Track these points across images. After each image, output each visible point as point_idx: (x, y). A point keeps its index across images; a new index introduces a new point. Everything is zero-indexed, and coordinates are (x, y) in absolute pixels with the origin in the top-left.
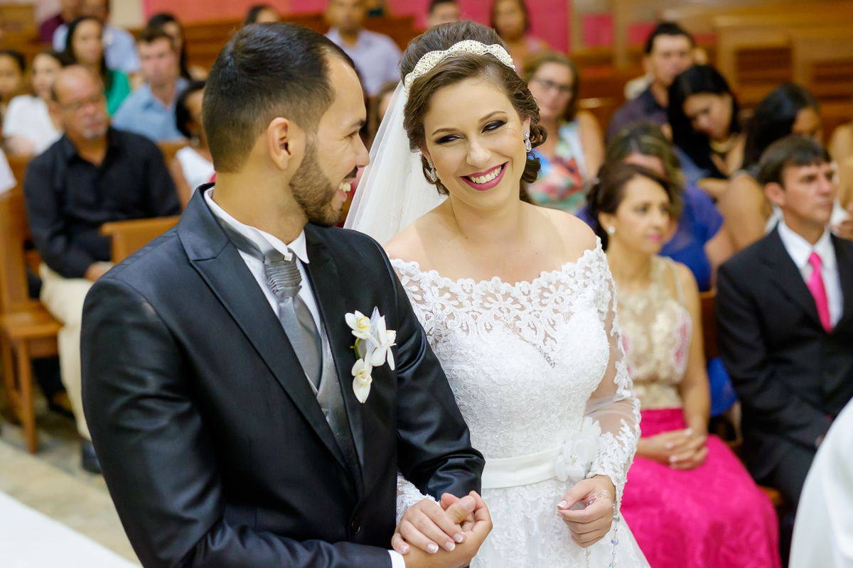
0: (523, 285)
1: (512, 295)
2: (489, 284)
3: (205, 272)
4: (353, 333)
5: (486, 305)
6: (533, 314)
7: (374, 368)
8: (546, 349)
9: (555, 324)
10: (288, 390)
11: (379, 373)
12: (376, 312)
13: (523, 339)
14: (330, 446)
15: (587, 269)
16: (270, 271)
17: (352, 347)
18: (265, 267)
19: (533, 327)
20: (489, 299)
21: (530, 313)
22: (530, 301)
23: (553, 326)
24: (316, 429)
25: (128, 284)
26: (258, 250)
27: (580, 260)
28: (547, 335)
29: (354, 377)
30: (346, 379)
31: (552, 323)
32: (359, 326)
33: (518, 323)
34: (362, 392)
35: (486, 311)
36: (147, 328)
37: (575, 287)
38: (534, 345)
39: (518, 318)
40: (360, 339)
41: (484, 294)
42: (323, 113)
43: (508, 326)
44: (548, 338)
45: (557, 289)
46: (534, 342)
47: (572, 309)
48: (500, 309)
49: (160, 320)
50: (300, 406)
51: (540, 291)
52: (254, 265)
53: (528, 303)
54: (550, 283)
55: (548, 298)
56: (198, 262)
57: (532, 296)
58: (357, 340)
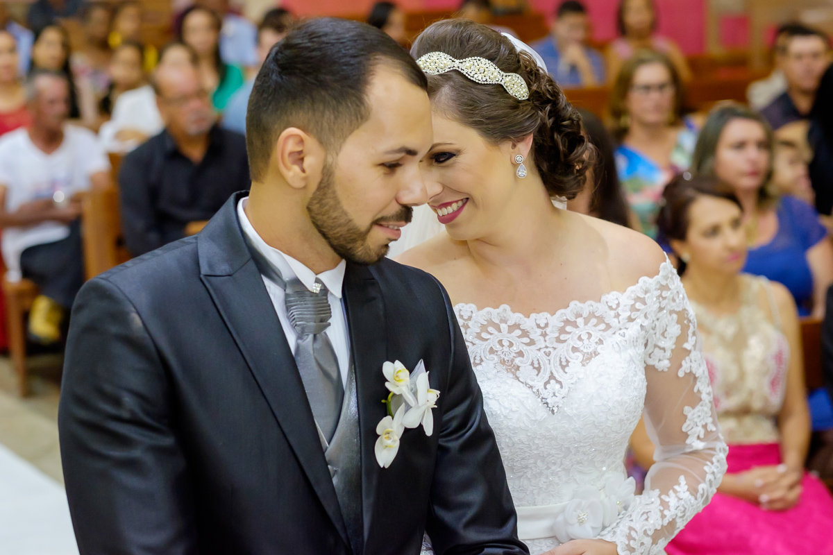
0: (542, 318)
1: (522, 327)
2: (494, 312)
3: (215, 290)
4: (387, 385)
5: (484, 335)
6: (542, 351)
7: (407, 431)
8: (545, 393)
9: (567, 365)
10: (291, 439)
11: (412, 437)
12: (421, 365)
13: (517, 378)
14: (330, 511)
15: (638, 299)
16: (290, 302)
17: (383, 401)
18: (287, 296)
19: (536, 366)
20: (491, 329)
21: (539, 350)
22: (544, 335)
23: (563, 367)
24: (316, 489)
25: (120, 289)
26: (279, 276)
27: (630, 289)
28: (552, 377)
29: (378, 436)
30: (369, 437)
31: (564, 363)
32: (396, 377)
33: (517, 361)
34: (386, 454)
35: (482, 342)
36: (131, 342)
37: (614, 322)
38: (531, 387)
39: (521, 354)
40: (394, 395)
41: (485, 323)
42: (351, 132)
43: (503, 362)
44: (552, 381)
45: (586, 323)
46: (531, 383)
47: (599, 348)
48: (500, 342)
49: (146, 335)
50: (302, 459)
51: (562, 324)
52: (275, 293)
53: (542, 338)
54: (579, 315)
55: (570, 333)
56: (209, 278)
57: (548, 330)
58: (390, 395)
